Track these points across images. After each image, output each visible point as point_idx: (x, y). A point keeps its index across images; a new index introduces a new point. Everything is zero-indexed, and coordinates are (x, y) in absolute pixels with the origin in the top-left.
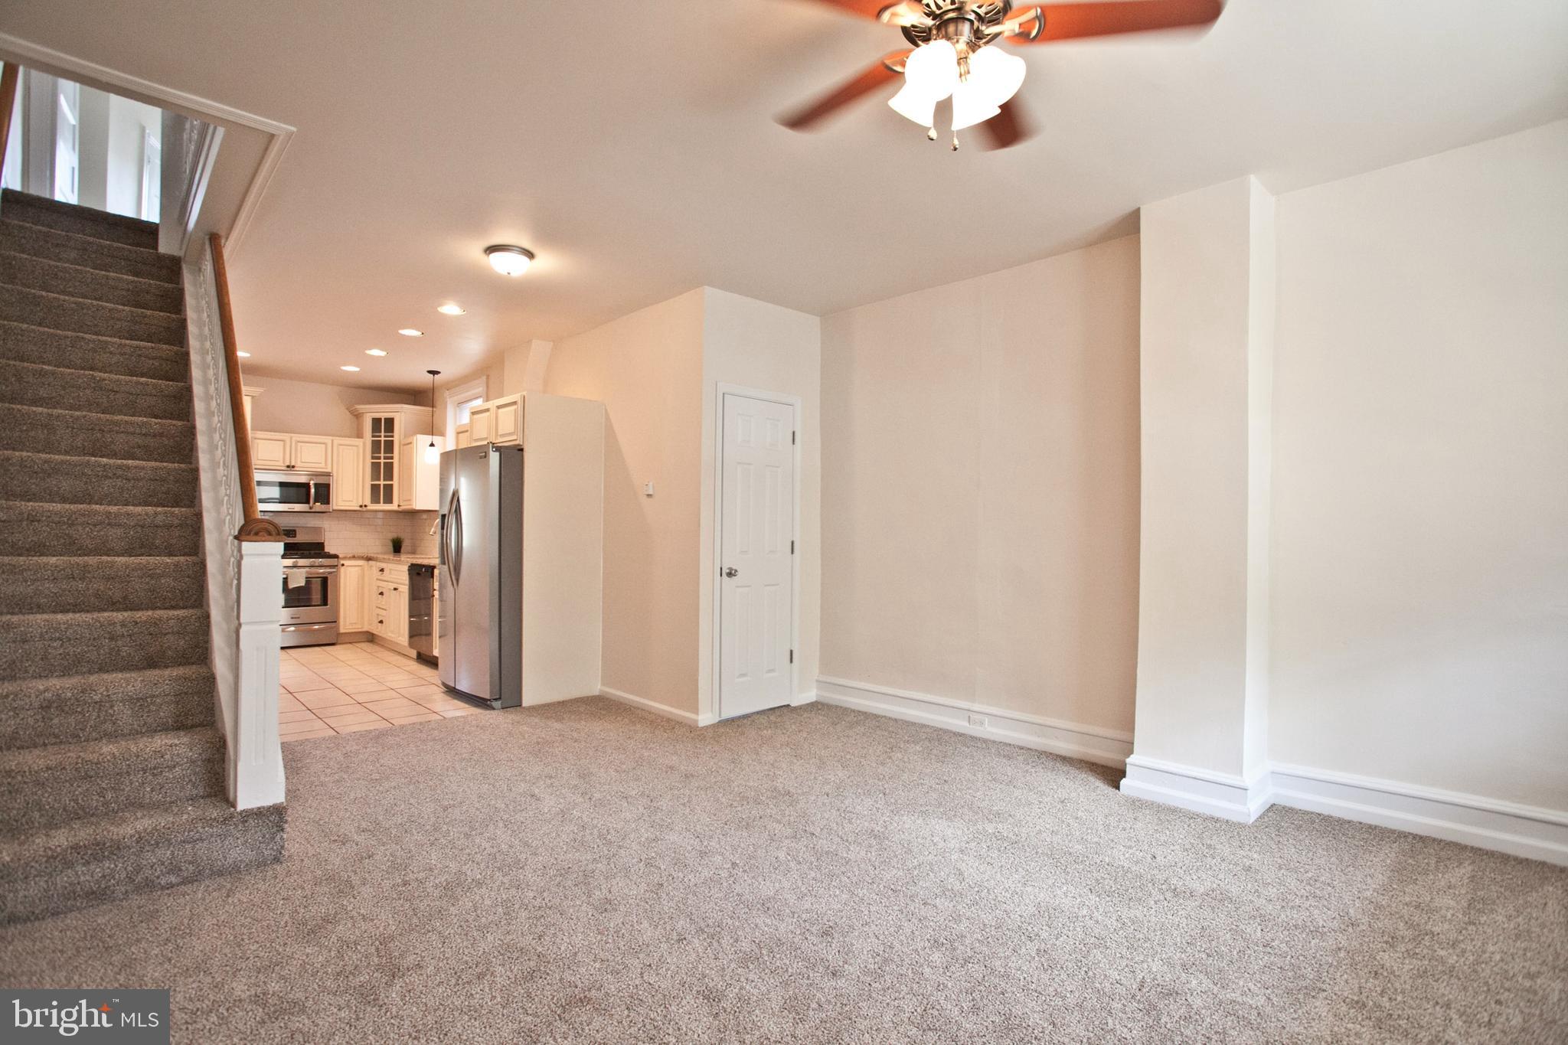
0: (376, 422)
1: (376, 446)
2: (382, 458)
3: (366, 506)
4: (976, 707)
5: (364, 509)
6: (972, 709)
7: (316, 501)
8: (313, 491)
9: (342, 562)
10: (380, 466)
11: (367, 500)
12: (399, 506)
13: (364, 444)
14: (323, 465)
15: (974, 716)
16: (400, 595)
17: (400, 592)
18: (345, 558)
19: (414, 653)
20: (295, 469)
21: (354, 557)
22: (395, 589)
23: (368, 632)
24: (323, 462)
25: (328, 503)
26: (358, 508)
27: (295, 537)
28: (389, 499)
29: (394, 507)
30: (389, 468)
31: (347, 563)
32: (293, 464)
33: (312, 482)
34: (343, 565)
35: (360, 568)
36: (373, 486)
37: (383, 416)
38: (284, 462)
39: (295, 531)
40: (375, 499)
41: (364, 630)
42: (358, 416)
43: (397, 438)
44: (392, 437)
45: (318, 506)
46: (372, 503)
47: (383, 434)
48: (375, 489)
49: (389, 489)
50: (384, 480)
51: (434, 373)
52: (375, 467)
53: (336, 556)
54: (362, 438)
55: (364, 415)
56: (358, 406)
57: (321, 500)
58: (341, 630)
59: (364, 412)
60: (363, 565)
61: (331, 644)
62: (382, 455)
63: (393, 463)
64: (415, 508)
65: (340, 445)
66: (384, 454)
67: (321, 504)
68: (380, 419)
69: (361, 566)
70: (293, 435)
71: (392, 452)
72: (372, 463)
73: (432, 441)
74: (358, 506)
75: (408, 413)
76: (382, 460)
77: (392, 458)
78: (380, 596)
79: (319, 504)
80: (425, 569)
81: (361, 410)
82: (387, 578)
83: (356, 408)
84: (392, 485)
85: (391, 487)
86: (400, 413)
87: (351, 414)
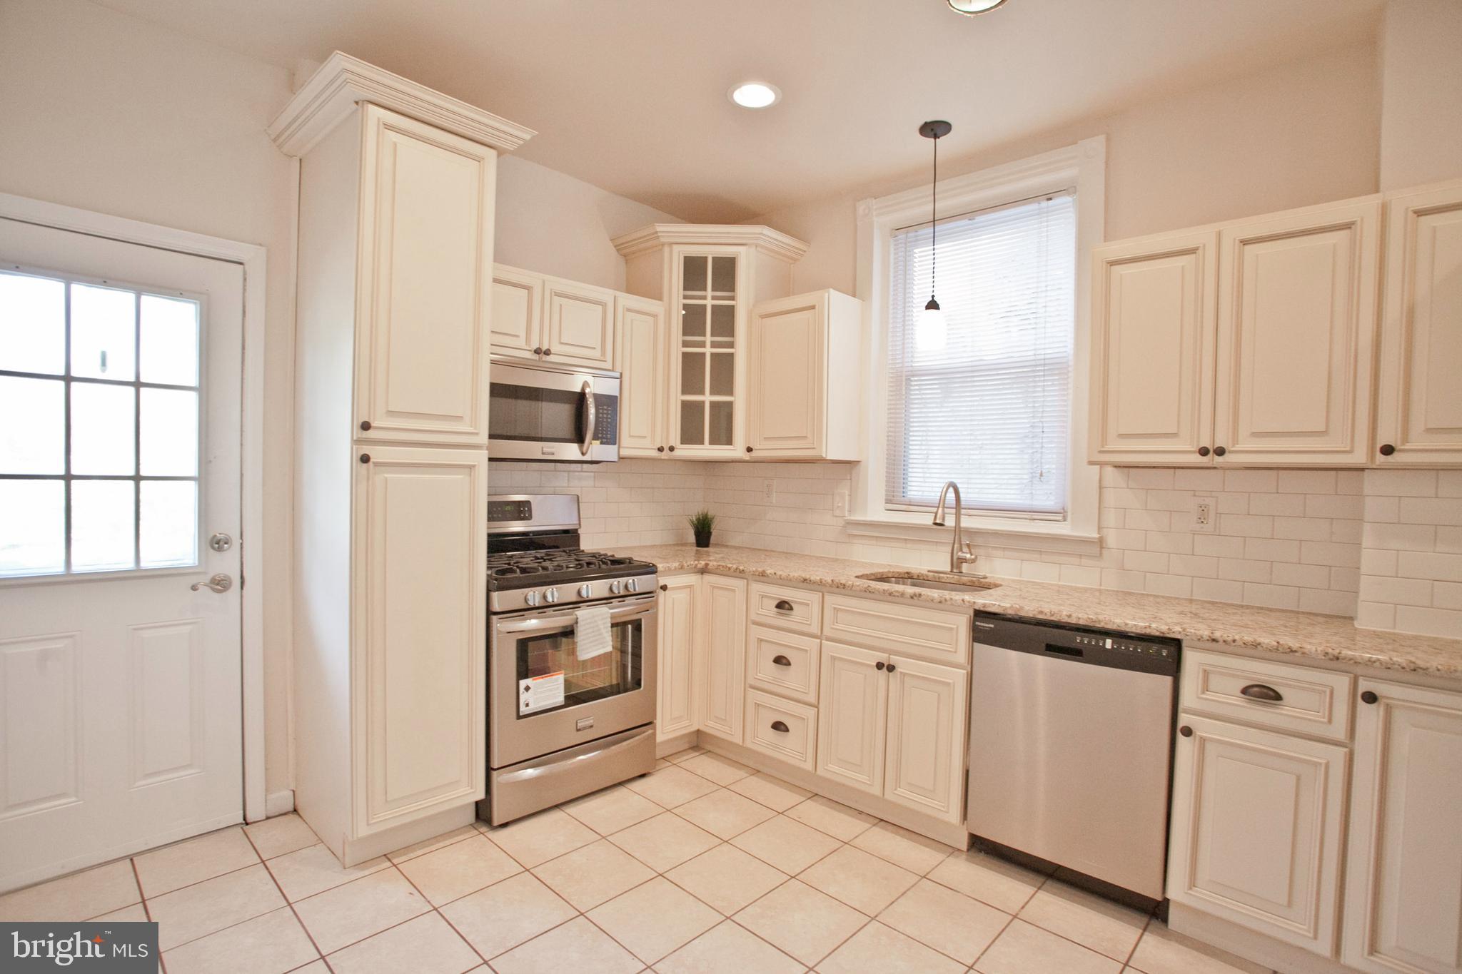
0: (694, 270)
1: (693, 318)
2: (708, 344)
3: (672, 449)
5: (666, 454)
7: (596, 437)
8: (592, 411)
9: (662, 581)
10: (705, 358)
11: (675, 437)
12: (749, 450)
13: (666, 311)
14: (598, 353)
16: (903, 682)
17: (904, 675)
18: (669, 572)
19: (959, 836)
20: (550, 357)
21: (681, 568)
23: (698, 729)
24: (599, 346)
25: (612, 441)
26: (655, 454)
27: (529, 518)
28: (723, 434)
29: (736, 451)
30: (724, 365)
31: (668, 582)
32: (545, 345)
33: (589, 393)
34: (664, 588)
35: (689, 590)
36: (686, 406)
37: (710, 252)
38: (528, 340)
39: (528, 504)
40: (691, 434)
41: (695, 727)
42: (650, 250)
43: (744, 298)
44: (733, 298)
45: (599, 449)
46: (682, 443)
47: (709, 293)
48: (691, 413)
49: (724, 415)
50: (712, 393)
51: (934, 129)
52: (691, 364)
53: (649, 569)
54: (662, 300)
55: (666, 249)
56: (661, 228)
57: (602, 433)
58: (660, 738)
59: (663, 245)
60: (693, 585)
61: (643, 776)
62: (708, 338)
63: (732, 355)
64: (824, 456)
65: (629, 310)
66: (712, 335)
67: (602, 443)
68: (706, 258)
69: (690, 587)
70: (546, 277)
71: (731, 332)
72: (685, 355)
73: (933, 296)
74: (654, 449)
75: (763, 247)
76: (708, 350)
77: (731, 345)
78: (774, 664)
79: (598, 442)
80: (1113, 643)
81: (662, 240)
82: (815, 629)
83: (656, 232)
84: (731, 404)
85: (729, 408)
86: (748, 247)
87: (619, 250)
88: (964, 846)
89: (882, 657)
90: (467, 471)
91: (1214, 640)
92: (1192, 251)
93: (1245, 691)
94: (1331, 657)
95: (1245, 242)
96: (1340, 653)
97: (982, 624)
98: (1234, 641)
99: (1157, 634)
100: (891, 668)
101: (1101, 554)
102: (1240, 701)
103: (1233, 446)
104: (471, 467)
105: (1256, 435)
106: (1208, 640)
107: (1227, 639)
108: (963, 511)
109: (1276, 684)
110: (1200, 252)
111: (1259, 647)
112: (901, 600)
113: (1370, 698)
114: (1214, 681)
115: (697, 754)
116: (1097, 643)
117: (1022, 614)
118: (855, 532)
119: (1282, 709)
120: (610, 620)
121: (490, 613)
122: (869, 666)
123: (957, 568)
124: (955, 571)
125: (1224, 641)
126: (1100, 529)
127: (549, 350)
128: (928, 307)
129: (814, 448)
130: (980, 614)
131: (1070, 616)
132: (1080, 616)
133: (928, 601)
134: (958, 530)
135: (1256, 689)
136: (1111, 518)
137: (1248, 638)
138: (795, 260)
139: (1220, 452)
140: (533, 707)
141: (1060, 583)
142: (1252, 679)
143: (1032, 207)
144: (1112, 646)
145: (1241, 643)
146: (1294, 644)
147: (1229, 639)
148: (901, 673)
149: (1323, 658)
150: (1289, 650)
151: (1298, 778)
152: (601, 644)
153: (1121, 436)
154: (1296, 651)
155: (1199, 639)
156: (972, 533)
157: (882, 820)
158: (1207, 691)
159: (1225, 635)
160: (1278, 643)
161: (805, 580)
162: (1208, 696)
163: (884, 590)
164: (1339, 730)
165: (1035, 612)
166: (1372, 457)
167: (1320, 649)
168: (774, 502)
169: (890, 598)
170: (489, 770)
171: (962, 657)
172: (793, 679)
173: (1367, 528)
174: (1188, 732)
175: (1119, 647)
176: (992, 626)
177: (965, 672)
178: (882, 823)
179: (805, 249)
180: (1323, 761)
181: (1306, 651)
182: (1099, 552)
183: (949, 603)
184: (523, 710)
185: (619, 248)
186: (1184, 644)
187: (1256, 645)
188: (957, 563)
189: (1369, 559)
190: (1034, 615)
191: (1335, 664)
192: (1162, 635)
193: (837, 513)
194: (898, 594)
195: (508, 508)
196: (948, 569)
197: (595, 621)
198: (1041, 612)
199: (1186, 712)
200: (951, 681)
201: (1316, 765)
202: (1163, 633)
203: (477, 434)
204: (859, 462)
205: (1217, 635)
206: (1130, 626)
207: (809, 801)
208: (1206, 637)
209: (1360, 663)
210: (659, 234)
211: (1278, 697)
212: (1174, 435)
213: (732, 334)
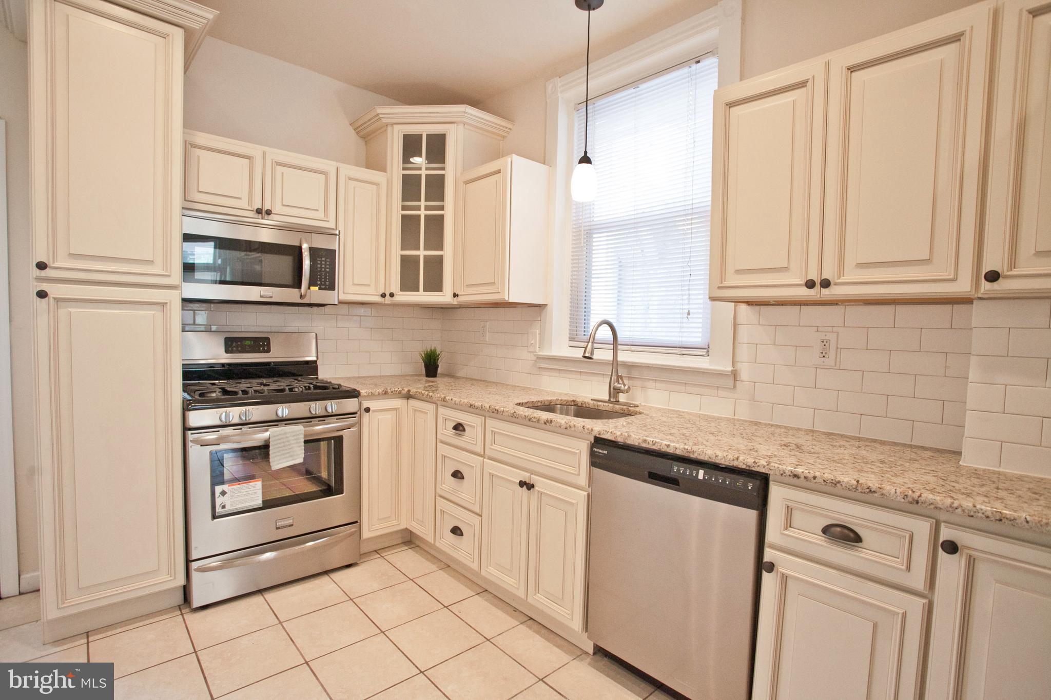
0: (411, 145)
1: (410, 186)
2: (423, 208)
3: (392, 295)
5: (387, 300)
7: (312, 283)
8: (306, 262)
9: (366, 404)
10: (420, 220)
11: (395, 285)
12: (455, 295)
13: (388, 181)
14: (320, 215)
16: (540, 500)
17: (540, 493)
18: (371, 396)
20: (272, 216)
21: (386, 394)
22: (524, 485)
23: (406, 528)
24: (322, 209)
25: (332, 287)
26: (378, 299)
27: (268, 351)
28: (435, 284)
29: (444, 297)
30: (436, 224)
31: (372, 404)
32: (267, 206)
33: (305, 246)
34: (368, 410)
35: (395, 412)
36: (405, 260)
37: (424, 130)
38: (250, 201)
39: (267, 339)
40: (408, 283)
41: (403, 526)
42: (372, 132)
43: (452, 170)
44: (443, 169)
45: (316, 294)
46: (402, 290)
47: (424, 164)
48: (408, 265)
49: (435, 266)
50: (425, 249)
52: (409, 224)
53: (353, 394)
54: (386, 170)
55: (389, 129)
56: (381, 110)
57: (321, 281)
58: (366, 534)
59: (387, 125)
60: (399, 408)
61: (349, 566)
62: (423, 203)
63: (442, 216)
64: (507, 299)
65: (350, 179)
66: (426, 200)
67: (320, 289)
68: (421, 136)
69: (396, 409)
70: (267, 149)
71: (441, 198)
72: (403, 217)
73: (586, 152)
74: (378, 295)
75: (469, 124)
76: (423, 213)
77: (442, 208)
78: (452, 478)
79: (317, 288)
80: (705, 474)
81: (384, 121)
82: (479, 449)
83: (378, 115)
84: (441, 258)
85: (439, 261)
86: (456, 125)
87: (357, 133)
88: (591, 650)
89: (525, 476)
90: (160, 307)
91: (796, 476)
92: (802, 84)
93: (826, 530)
94: (911, 500)
95: (852, 69)
96: (920, 496)
97: (598, 450)
98: (815, 478)
99: (744, 467)
100: (530, 486)
101: (735, 387)
102: (820, 540)
103: (839, 278)
104: (164, 304)
105: (861, 266)
106: (790, 476)
107: (808, 475)
108: (619, 347)
109: (855, 524)
110: (809, 84)
111: (838, 485)
112: (536, 425)
113: (951, 548)
114: (797, 517)
115: (406, 548)
116: (691, 473)
117: (630, 442)
118: (543, 365)
119: (862, 552)
120: (303, 436)
121: (186, 429)
122: (514, 482)
123: (614, 398)
124: (612, 400)
125: (805, 477)
126: (734, 363)
127: (271, 211)
128: (581, 162)
129: (499, 292)
130: (599, 441)
131: (668, 446)
132: (677, 445)
133: (557, 427)
134: (615, 363)
135: (838, 529)
136: (744, 353)
137: (828, 476)
138: (504, 137)
139: (826, 284)
140: (229, 508)
141: (700, 413)
142: (833, 518)
143: (684, 71)
144: (704, 477)
145: (821, 481)
146: (874, 485)
147: (811, 476)
148: (538, 492)
149: (903, 500)
150: (868, 490)
151: (875, 626)
152: (291, 456)
153: (739, 272)
154: (874, 492)
155: (782, 474)
156: (630, 366)
157: (531, 618)
158: (790, 527)
159: (807, 471)
160: (858, 482)
161: (471, 405)
162: (790, 532)
163: (525, 416)
164: (918, 580)
165: (640, 441)
166: (977, 285)
167: (898, 491)
168: (487, 339)
169: (529, 423)
170: (188, 561)
171: (583, 480)
172: (465, 491)
173: (974, 360)
174: (771, 567)
175: (710, 478)
176: (606, 452)
177: (586, 493)
178: (531, 621)
179: (510, 126)
180: (901, 611)
181: (884, 492)
182: (733, 385)
183: (573, 429)
184: (219, 510)
185: (358, 130)
186: (771, 478)
187: (836, 483)
188: (615, 392)
189: (975, 393)
190: (639, 444)
191: (914, 507)
192: (747, 468)
193: (531, 349)
194: (534, 420)
195: (248, 343)
196: (607, 398)
197: (287, 437)
198: (645, 441)
199: (772, 547)
200: (574, 502)
201: (894, 614)
202: (749, 467)
203: (169, 276)
204: (547, 305)
205: (799, 470)
206: (719, 458)
207: (477, 596)
208: (788, 473)
209: (940, 509)
210: (381, 116)
211: (858, 539)
212: (785, 269)
213: (442, 200)
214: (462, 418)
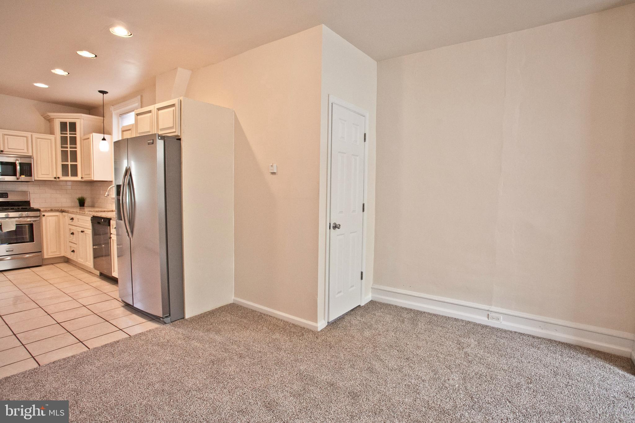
0: (63, 126)
1: (64, 140)
2: (69, 148)
3: (59, 178)
4: (493, 308)
5: (58, 180)
6: (491, 310)
7: (21, 174)
8: (18, 167)
9: (43, 214)
10: (68, 153)
11: (60, 174)
12: (82, 178)
13: (55, 138)
14: (26, 151)
15: (491, 315)
16: (86, 235)
17: (86, 233)
18: (46, 211)
19: (98, 273)
20: (5, 153)
21: (52, 211)
22: (82, 232)
23: (64, 257)
24: (26, 149)
25: (31, 175)
26: (53, 179)
27: (8, 197)
28: (75, 174)
29: (78, 178)
30: (74, 153)
31: (46, 214)
32: (2, 150)
33: (17, 162)
34: (44, 216)
35: (57, 217)
36: (63, 165)
37: (68, 121)
39: (7, 193)
40: (65, 174)
42: (50, 121)
43: (79, 135)
44: (75, 134)
45: (23, 178)
46: (62, 176)
47: (68, 132)
48: (64, 167)
49: (74, 168)
50: (71, 162)
51: (103, 92)
52: (64, 154)
53: (38, 210)
54: (54, 134)
55: (55, 120)
56: (49, 114)
57: (24, 173)
58: (45, 256)
59: (54, 118)
60: (58, 215)
61: (38, 266)
63: (76, 151)
64: (93, 179)
65: (38, 138)
66: (70, 145)
67: (25, 176)
68: (67, 123)
70: (1, 130)
72: (62, 150)
73: (104, 137)
75: (85, 120)
77: (76, 148)
78: (72, 235)
80: (103, 220)
82: (76, 224)
83: (49, 115)
84: (76, 165)
85: (76, 166)
86: (80, 119)
87: (45, 119)
88: (99, 275)
89: (82, 229)
99: (108, 218)
112: (84, 214)
115: (66, 263)
120: (15, 223)
128: (102, 139)
132: (100, 215)
133: (87, 214)
138: (102, 122)
152: (10, 228)
172: (74, 238)
177: (91, 231)
186: (112, 219)
197: (8, 223)
199: (112, 234)
200: (90, 234)
204: (112, 181)
206: (105, 216)
213: (76, 144)
214: (73, 216)
